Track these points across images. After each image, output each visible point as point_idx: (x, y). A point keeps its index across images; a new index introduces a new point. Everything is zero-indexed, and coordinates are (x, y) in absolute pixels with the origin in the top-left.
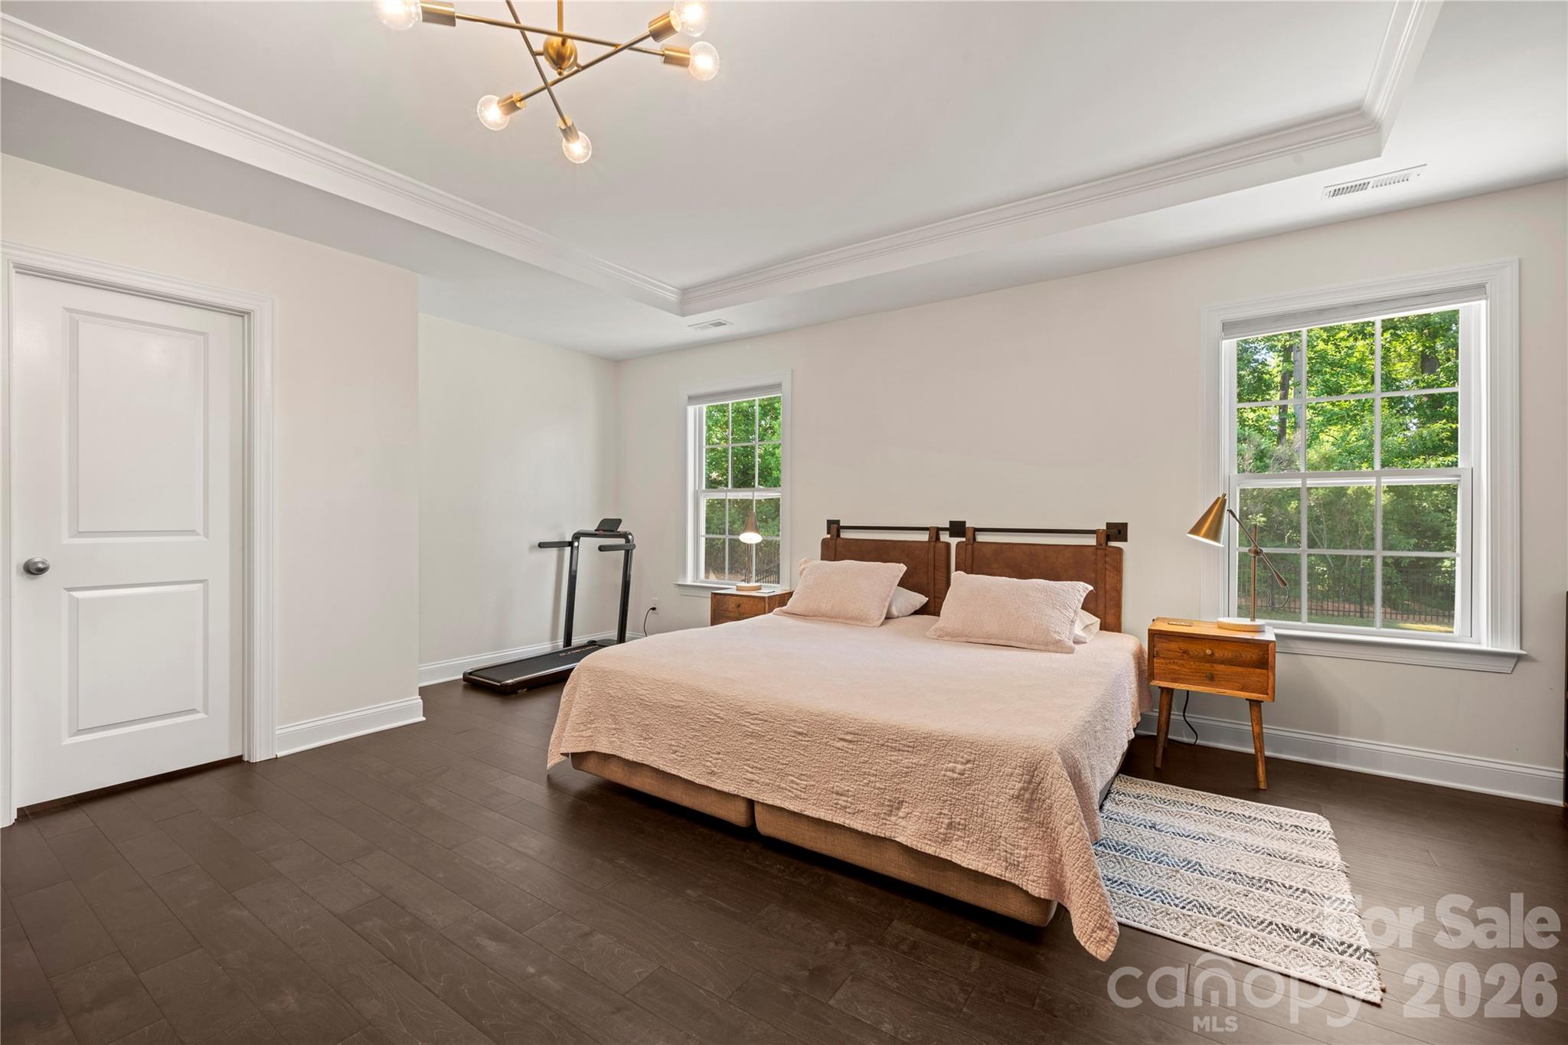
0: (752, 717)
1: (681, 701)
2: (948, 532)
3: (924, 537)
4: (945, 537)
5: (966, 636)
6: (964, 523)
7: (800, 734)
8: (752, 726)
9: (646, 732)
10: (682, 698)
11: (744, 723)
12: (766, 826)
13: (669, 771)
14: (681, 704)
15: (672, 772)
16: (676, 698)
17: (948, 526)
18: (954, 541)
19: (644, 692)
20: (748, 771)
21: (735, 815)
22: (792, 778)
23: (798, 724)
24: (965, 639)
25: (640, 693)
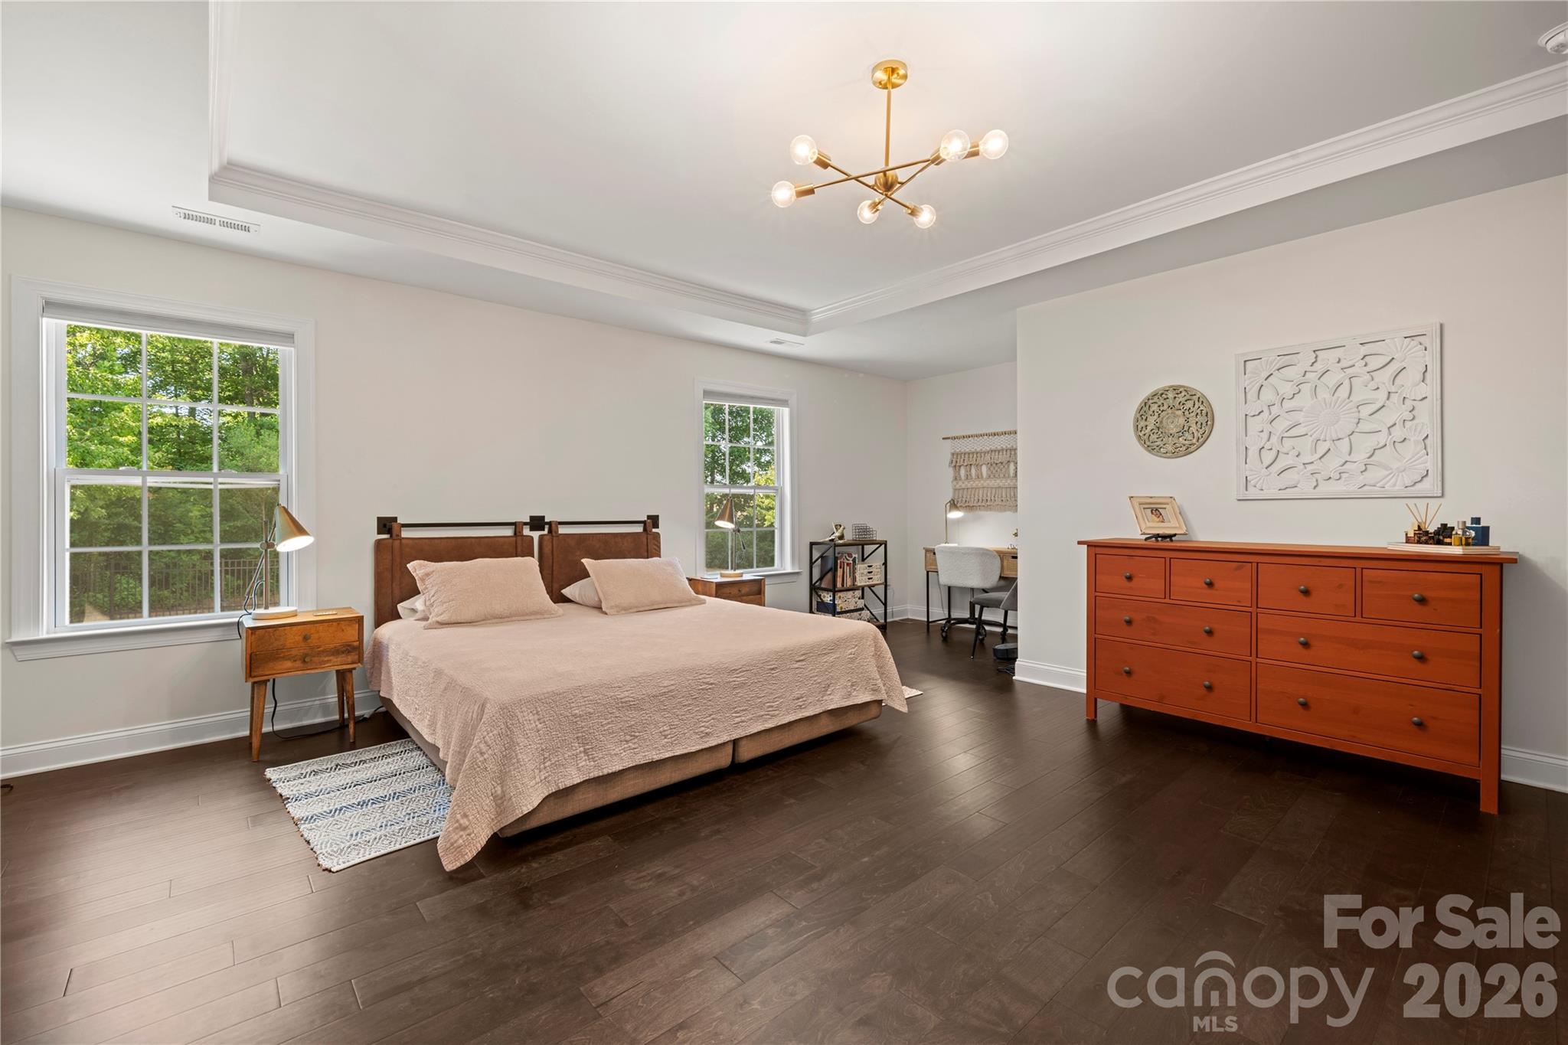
0: (738, 672)
1: (672, 685)
2: (528, 526)
3: (508, 532)
4: (526, 531)
5: (637, 607)
6: (544, 517)
7: (773, 669)
8: (738, 679)
9: (632, 734)
10: (673, 682)
11: (731, 680)
12: (747, 753)
13: (664, 757)
14: (673, 687)
15: (667, 756)
16: (665, 685)
17: (528, 521)
18: (536, 535)
19: (626, 694)
20: (737, 717)
21: (724, 760)
22: (768, 704)
23: (771, 663)
24: (635, 610)
25: (622, 695)
